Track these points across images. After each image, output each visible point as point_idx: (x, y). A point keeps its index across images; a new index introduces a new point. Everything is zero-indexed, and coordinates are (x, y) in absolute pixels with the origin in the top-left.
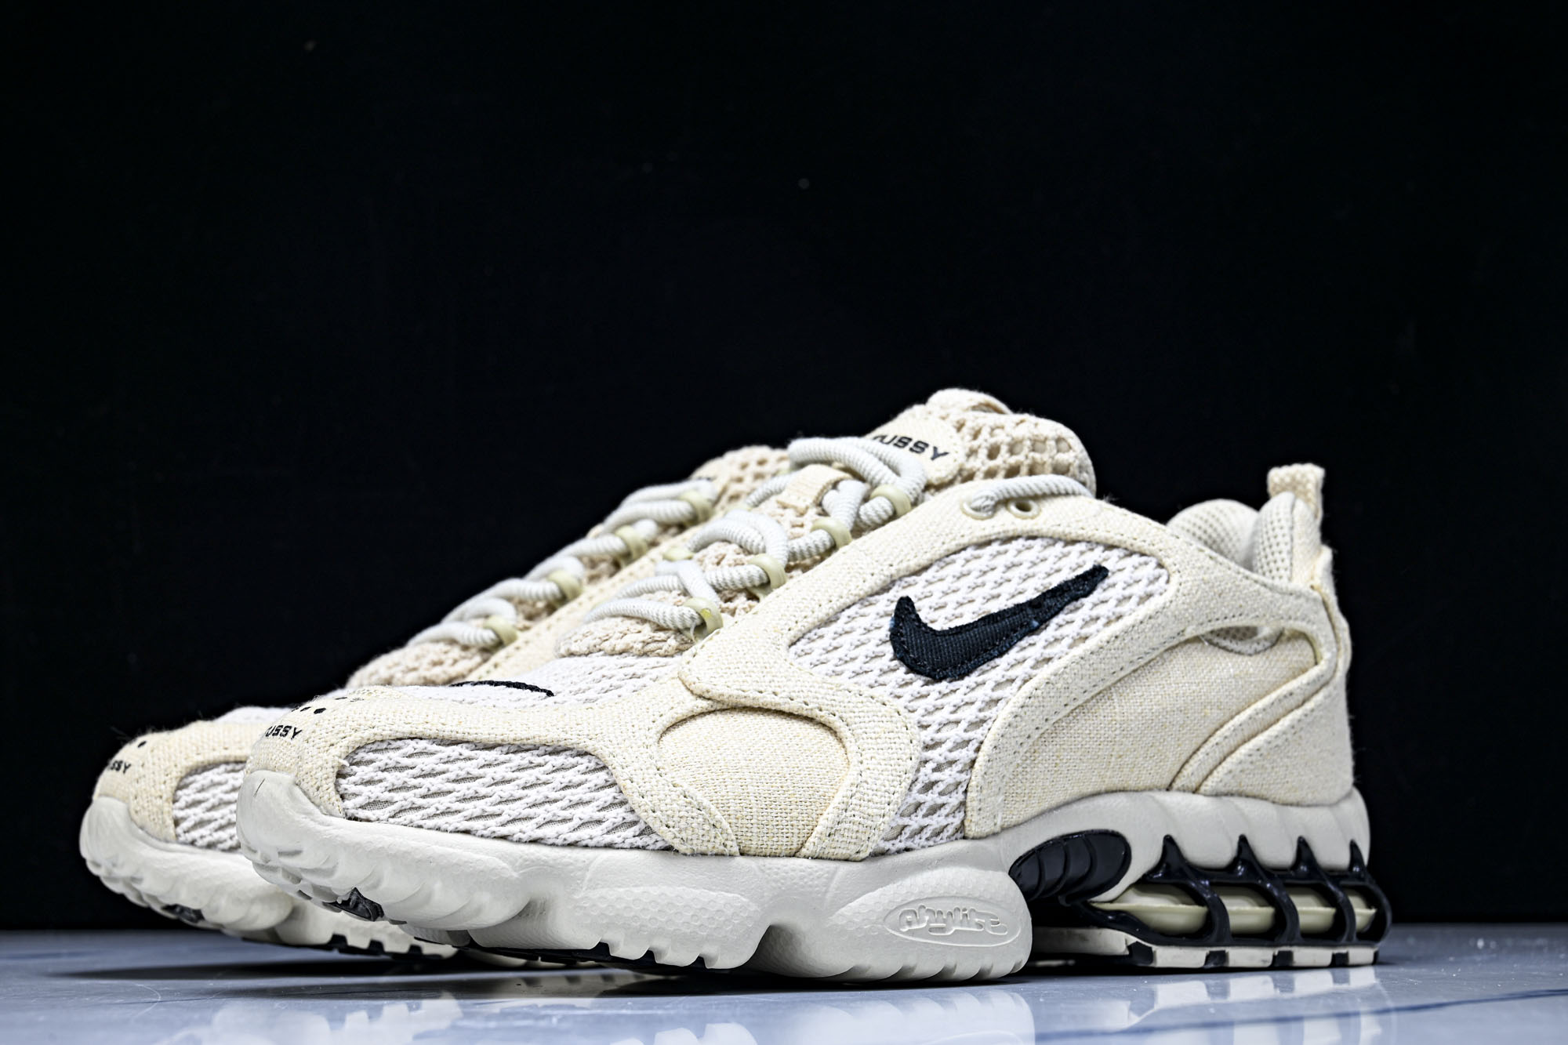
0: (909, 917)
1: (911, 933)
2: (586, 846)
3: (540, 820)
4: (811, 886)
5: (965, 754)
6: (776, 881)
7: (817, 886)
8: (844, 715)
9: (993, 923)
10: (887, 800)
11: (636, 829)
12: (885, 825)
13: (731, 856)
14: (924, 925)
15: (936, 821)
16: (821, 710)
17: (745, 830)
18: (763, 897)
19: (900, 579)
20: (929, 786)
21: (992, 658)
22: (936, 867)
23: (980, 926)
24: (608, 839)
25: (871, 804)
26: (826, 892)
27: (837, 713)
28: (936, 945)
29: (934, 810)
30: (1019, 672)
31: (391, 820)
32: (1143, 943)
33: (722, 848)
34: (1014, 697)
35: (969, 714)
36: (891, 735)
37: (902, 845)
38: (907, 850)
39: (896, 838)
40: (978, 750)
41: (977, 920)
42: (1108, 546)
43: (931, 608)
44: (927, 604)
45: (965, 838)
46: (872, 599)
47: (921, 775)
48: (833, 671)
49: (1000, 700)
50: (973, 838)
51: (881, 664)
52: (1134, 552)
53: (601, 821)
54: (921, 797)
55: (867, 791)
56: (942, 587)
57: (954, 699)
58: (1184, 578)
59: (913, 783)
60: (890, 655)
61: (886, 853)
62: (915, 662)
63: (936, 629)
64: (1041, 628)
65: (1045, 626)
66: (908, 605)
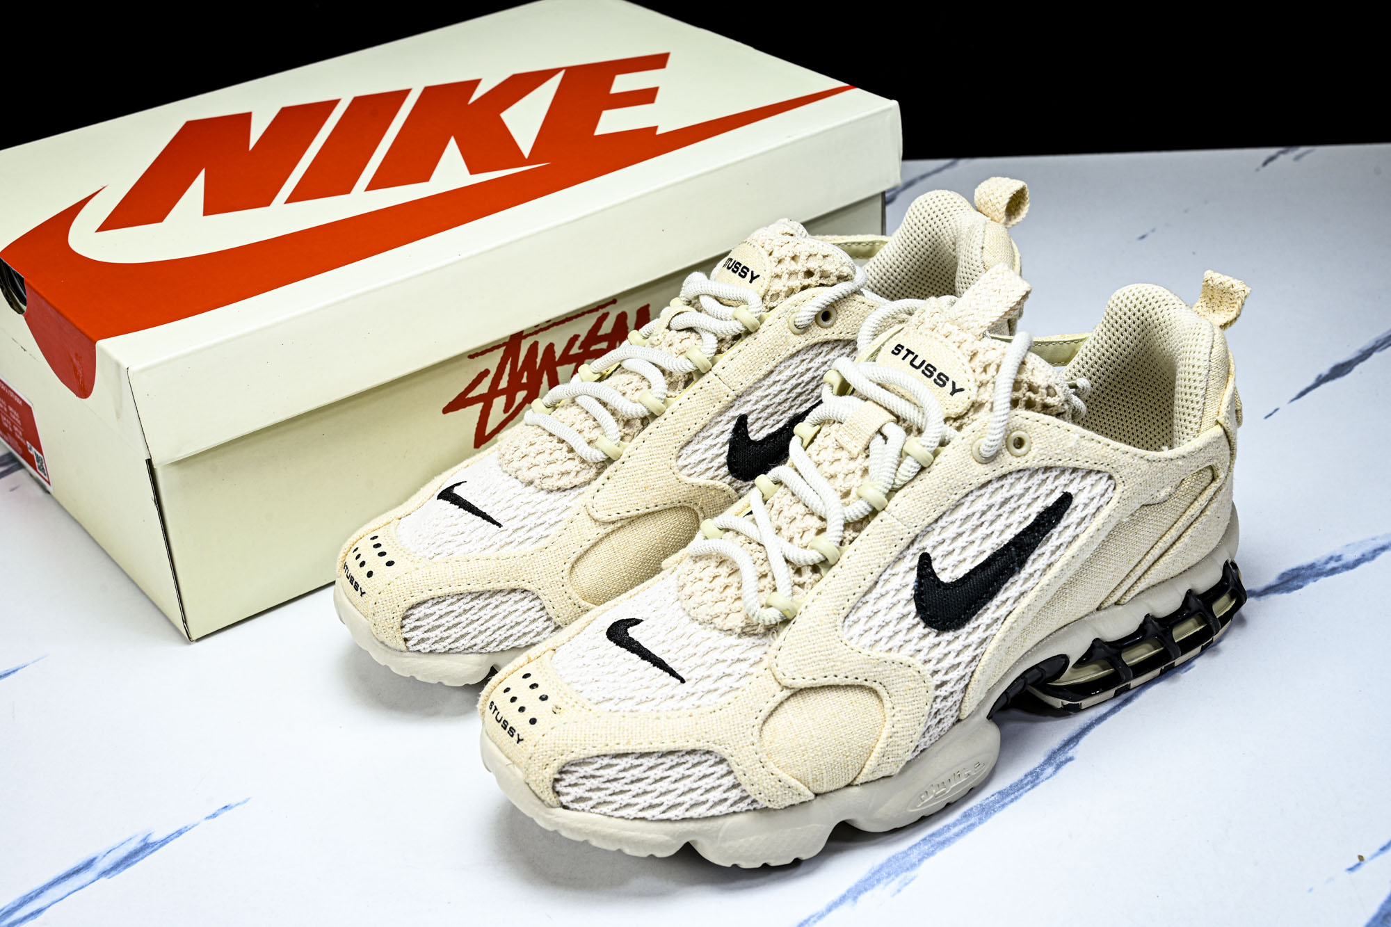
0: (923, 797)
1: (923, 806)
2: (718, 816)
3: (688, 804)
4: (858, 803)
5: (962, 684)
6: (838, 807)
7: (862, 802)
8: (883, 680)
9: (977, 767)
10: (910, 740)
11: (749, 801)
12: (908, 756)
13: (810, 801)
14: (931, 797)
16: (868, 679)
18: (830, 818)
19: (923, 531)
21: (985, 603)
22: (940, 752)
23: (968, 775)
24: (731, 810)
27: (878, 680)
28: (939, 802)
29: (939, 722)
30: (1003, 611)
31: (592, 810)
33: (802, 800)
35: (967, 655)
36: (914, 691)
37: (918, 752)
40: (971, 678)
41: (966, 773)
42: (1075, 470)
43: (943, 556)
44: (939, 551)
45: (961, 721)
46: (901, 556)
47: (932, 710)
48: (873, 640)
49: (988, 638)
50: (966, 718)
51: (907, 623)
52: (1092, 471)
53: (726, 799)
54: (933, 722)
55: (897, 739)
56: (951, 533)
57: (957, 645)
58: (1127, 487)
59: (928, 718)
60: (913, 614)
61: (910, 761)
62: (931, 617)
63: (944, 580)
64: (1020, 569)
65: (1023, 565)
66: (927, 558)
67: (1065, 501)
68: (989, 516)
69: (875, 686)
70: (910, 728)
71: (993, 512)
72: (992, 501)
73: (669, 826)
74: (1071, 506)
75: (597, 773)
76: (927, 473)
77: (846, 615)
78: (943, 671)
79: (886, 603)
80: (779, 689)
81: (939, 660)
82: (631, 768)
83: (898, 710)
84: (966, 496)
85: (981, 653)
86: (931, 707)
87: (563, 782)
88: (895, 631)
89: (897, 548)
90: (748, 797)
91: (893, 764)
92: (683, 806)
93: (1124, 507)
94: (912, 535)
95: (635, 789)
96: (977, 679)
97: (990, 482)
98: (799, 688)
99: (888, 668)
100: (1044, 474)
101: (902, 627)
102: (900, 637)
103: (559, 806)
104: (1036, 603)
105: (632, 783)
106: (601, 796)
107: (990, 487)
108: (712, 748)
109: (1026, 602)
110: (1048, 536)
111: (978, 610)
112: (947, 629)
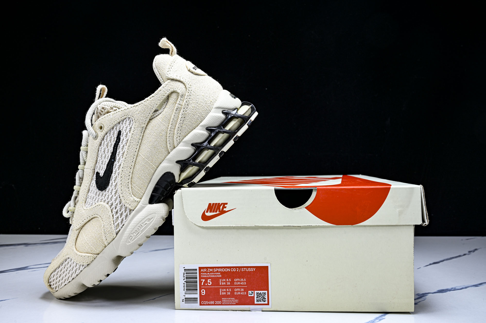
0: (131, 238)
1: (133, 240)
2: (79, 274)
4: (111, 250)
5: (118, 201)
8: (96, 213)
9: (149, 220)
10: (110, 225)
12: (113, 229)
13: (96, 257)
14: (135, 236)
15: (124, 216)
17: (94, 252)
19: (95, 167)
20: (117, 213)
21: (111, 175)
22: (131, 223)
23: (146, 224)
24: (80, 271)
25: (108, 228)
29: (121, 214)
30: (117, 174)
32: (189, 183)
33: (94, 258)
34: (119, 180)
35: (114, 192)
36: (103, 211)
37: (121, 226)
38: (123, 225)
39: (119, 227)
40: (120, 197)
42: (119, 123)
43: (101, 170)
44: (101, 169)
45: (133, 210)
46: (93, 177)
47: (113, 213)
48: (91, 204)
49: (117, 184)
50: (135, 209)
51: (98, 194)
52: (124, 120)
53: (77, 268)
54: (117, 216)
55: (106, 227)
56: (101, 163)
57: (110, 191)
58: (134, 117)
59: (113, 216)
60: (98, 190)
61: (119, 231)
62: (101, 188)
63: (102, 176)
64: (115, 159)
65: (115, 158)
66: (98, 174)
67: (119, 133)
68: (106, 151)
69: (95, 216)
70: (108, 222)
71: (106, 149)
72: (104, 147)
73: (70, 283)
74: (122, 133)
75: (54, 278)
76: (88, 152)
77: (85, 202)
78: (110, 200)
79: (93, 192)
80: (76, 231)
81: (108, 198)
82: (58, 273)
83: (103, 218)
84: (99, 151)
85: (117, 189)
86: (112, 212)
87: (52, 285)
88: (96, 198)
89: (90, 176)
90: (81, 265)
91: (110, 234)
92: (70, 276)
93: (139, 122)
94: (91, 170)
95: (61, 278)
96: (123, 197)
97: (101, 143)
98: (80, 228)
99: (95, 209)
100: (113, 130)
101: (97, 196)
102: (97, 198)
103: (55, 291)
104: (125, 165)
105: (60, 277)
106: (58, 284)
107: (102, 144)
108: (67, 257)
109: (121, 167)
110: (119, 145)
111: (110, 178)
112: (106, 188)
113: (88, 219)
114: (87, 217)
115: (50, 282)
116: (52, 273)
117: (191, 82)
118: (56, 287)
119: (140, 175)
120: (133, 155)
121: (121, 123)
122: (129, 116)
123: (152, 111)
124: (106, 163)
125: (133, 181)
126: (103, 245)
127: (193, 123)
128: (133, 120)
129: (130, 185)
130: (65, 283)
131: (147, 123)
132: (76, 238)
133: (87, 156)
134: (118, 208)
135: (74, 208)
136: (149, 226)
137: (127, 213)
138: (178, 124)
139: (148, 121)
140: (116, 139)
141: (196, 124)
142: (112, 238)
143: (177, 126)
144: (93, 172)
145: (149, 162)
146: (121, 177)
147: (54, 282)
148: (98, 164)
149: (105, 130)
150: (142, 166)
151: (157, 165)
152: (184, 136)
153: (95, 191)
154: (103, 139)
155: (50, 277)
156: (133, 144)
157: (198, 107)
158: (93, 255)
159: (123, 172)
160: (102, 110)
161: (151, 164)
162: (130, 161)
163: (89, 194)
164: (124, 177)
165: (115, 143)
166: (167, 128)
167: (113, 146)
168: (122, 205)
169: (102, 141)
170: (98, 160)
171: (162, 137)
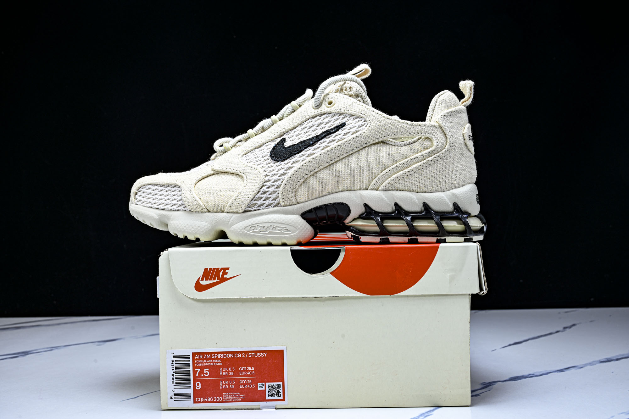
0: (253, 228)
1: (253, 232)
2: (174, 210)
3: (165, 204)
4: (225, 220)
5: (277, 183)
6: (216, 219)
7: (227, 220)
8: (246, 174)
9: (285, 229)
10: (248, 197)
11: (184, 206)
12: (246, 203)
13: (205, 212)
14: (258, 230)
15: (267, 202)
16: (240, 172)
17: (208, 206)
18: (212, 223)
19: (287, 132)
20: (265, 193)
22: (267, 214)
23: (279, 230)
24: (177, 209)
25: (243, 198)
26: (229, 221)
27: (244, 173)
28: (262, 236)
30: (301, 159)
33: (202, 210)
34: (297, 166)
35: (281, 172)
36: (255, 179)
37: (255, 209)
38: (259, 210)
39: (253, 207)
40: (282, 182)
41: (278, 229)
42: (352, 115)
43: (291, 141)
44: (290, 139)
45: (281, 206)
46: (276, 139)
47: (262, 190)
48: (250, 161)
49: (292, 167)
50: (284, 206)
51: (265, 158)
52: (359, 117)
53: (177, 204)
54: (262, 196)
55: (242, 195)
56: (297, 133)
57: (279, 167)
58: (371, 125)
59: (259, 192)
60: (269, 155)
61: (250, 211)
62: (274, 157)
63: (286, 146)
64: (314, 144)
65: (316, 143)
66: (284, 140)
67: (343, 125)
68: (313, 128)
70: (249, 192)
71: (315, 127)
72: (315, 123)
73: (157, 211)
74: (344, 127)
75: (146, 191)
76: (295, 112)
77: (246, 153)
78: (271, 176)
79: (262, 151)
80: (211, 170)
81: (270, 171)
82: (155, 190)
83: (247, 185)
84: (306, 121)
85: (288, 172)
86: (261, 188)
87: (138, 195)
88: (260, 160)
89: (275, 136)
90: (184, 204)
91: (239, 205)
92: (164, 204)
93: (370, 134)
94: (282, 131)
95: (154, 197)
96: (285, 185)
97: (316, 116)
98: (217, 171)
99: (249, 169)
100: (338, 116)
101: (263, 159)
102: (260, 162)
103: (135, 203)
104: (317, 159)
105: (154, 195)
106: (145, 199)
107: (316, 119)
108: (180, 184)
109: (312, 157)
110: (330, 135)
111: (292, 156)
112: (278, 161)
113: (233, 172)
114: (234, 169)
115: (139, 190)
116: (150, 185)
117: (455, 146)
118: (140, 201)
119: (320, 181)
120: (333, 158)
121: (353, 117)
122: (367, 120)
123: (392, 136)
124: (302, 140)
125: (309, 180)
126: (222, 208)
127: (418, 185)
128: (366, 126)
129: (302, 181)
130: (152, 206)
131: (376, 142)
132: (205, 176)
133: (290, 114)
134: (271, 190)
135: (230, 148)
136: (280, 235)
137: (273, 203)
138: (403, 172)
139: (379, 141)
140: (333, 127)
141: (419, 189)
142: (237, 210)
143: (401, 173)
144: (281, 135)
145: (341, 178)
146: (302, 166)
147: (144, 195)
148: (293, 131)
149: (332, 109)
150: (330, 175)
151: (345, 188)
152: (397, 188)
153: (266, 154)
154: (321, 115)
155: (144, 186)
156: (345, 147)
157: (437, 176)
158: (205, 207)
159: (309, 163)
160: (348, 88)
161: (341, 181)
162: (325, 160)
163: (257, 150)
164: (305, 168)
165: (328, 130)
166: (389, 165)
167: (324, 130)
168: (277, 191)
169: (318, 115)
170: (297, 128)
171: (376, 169)
